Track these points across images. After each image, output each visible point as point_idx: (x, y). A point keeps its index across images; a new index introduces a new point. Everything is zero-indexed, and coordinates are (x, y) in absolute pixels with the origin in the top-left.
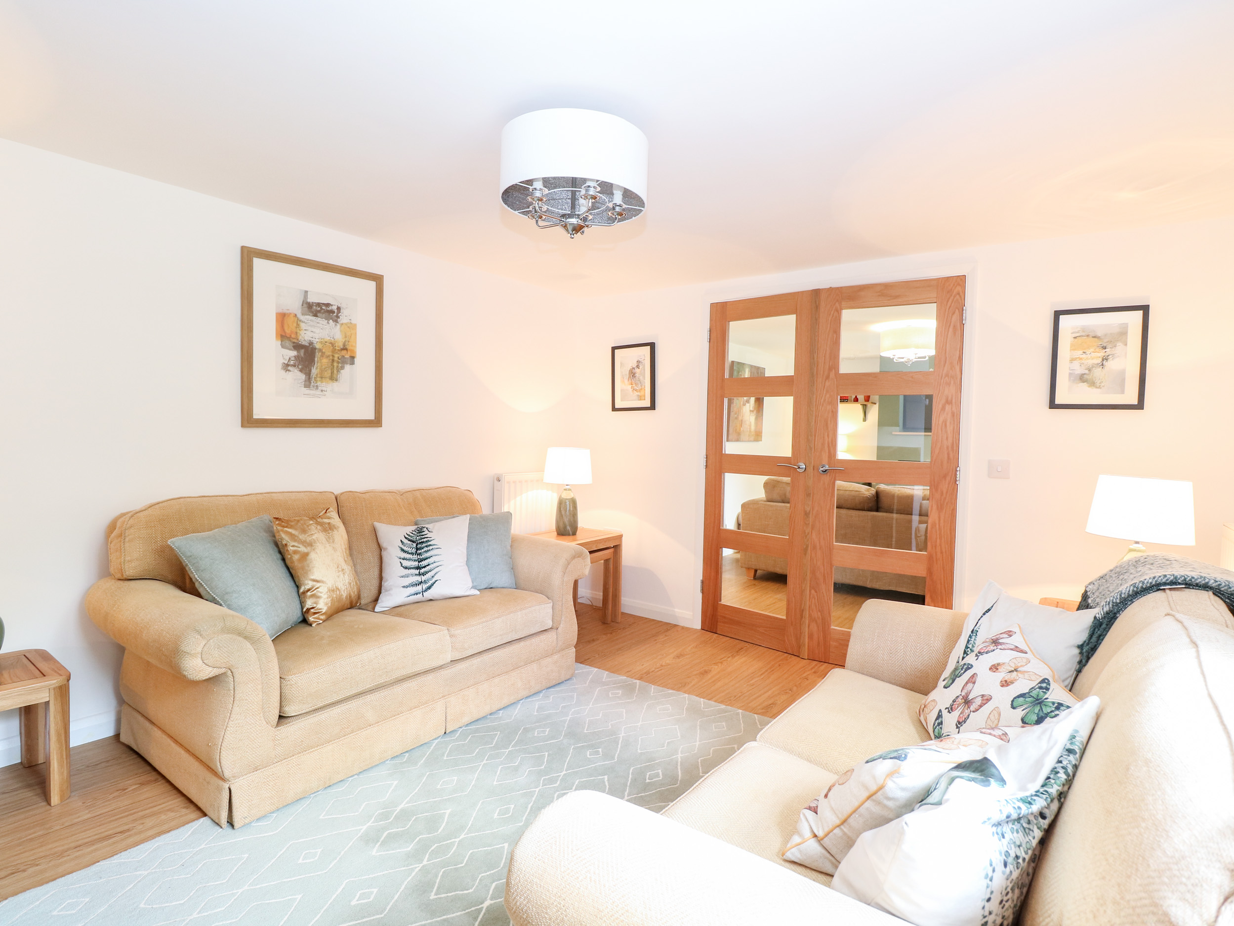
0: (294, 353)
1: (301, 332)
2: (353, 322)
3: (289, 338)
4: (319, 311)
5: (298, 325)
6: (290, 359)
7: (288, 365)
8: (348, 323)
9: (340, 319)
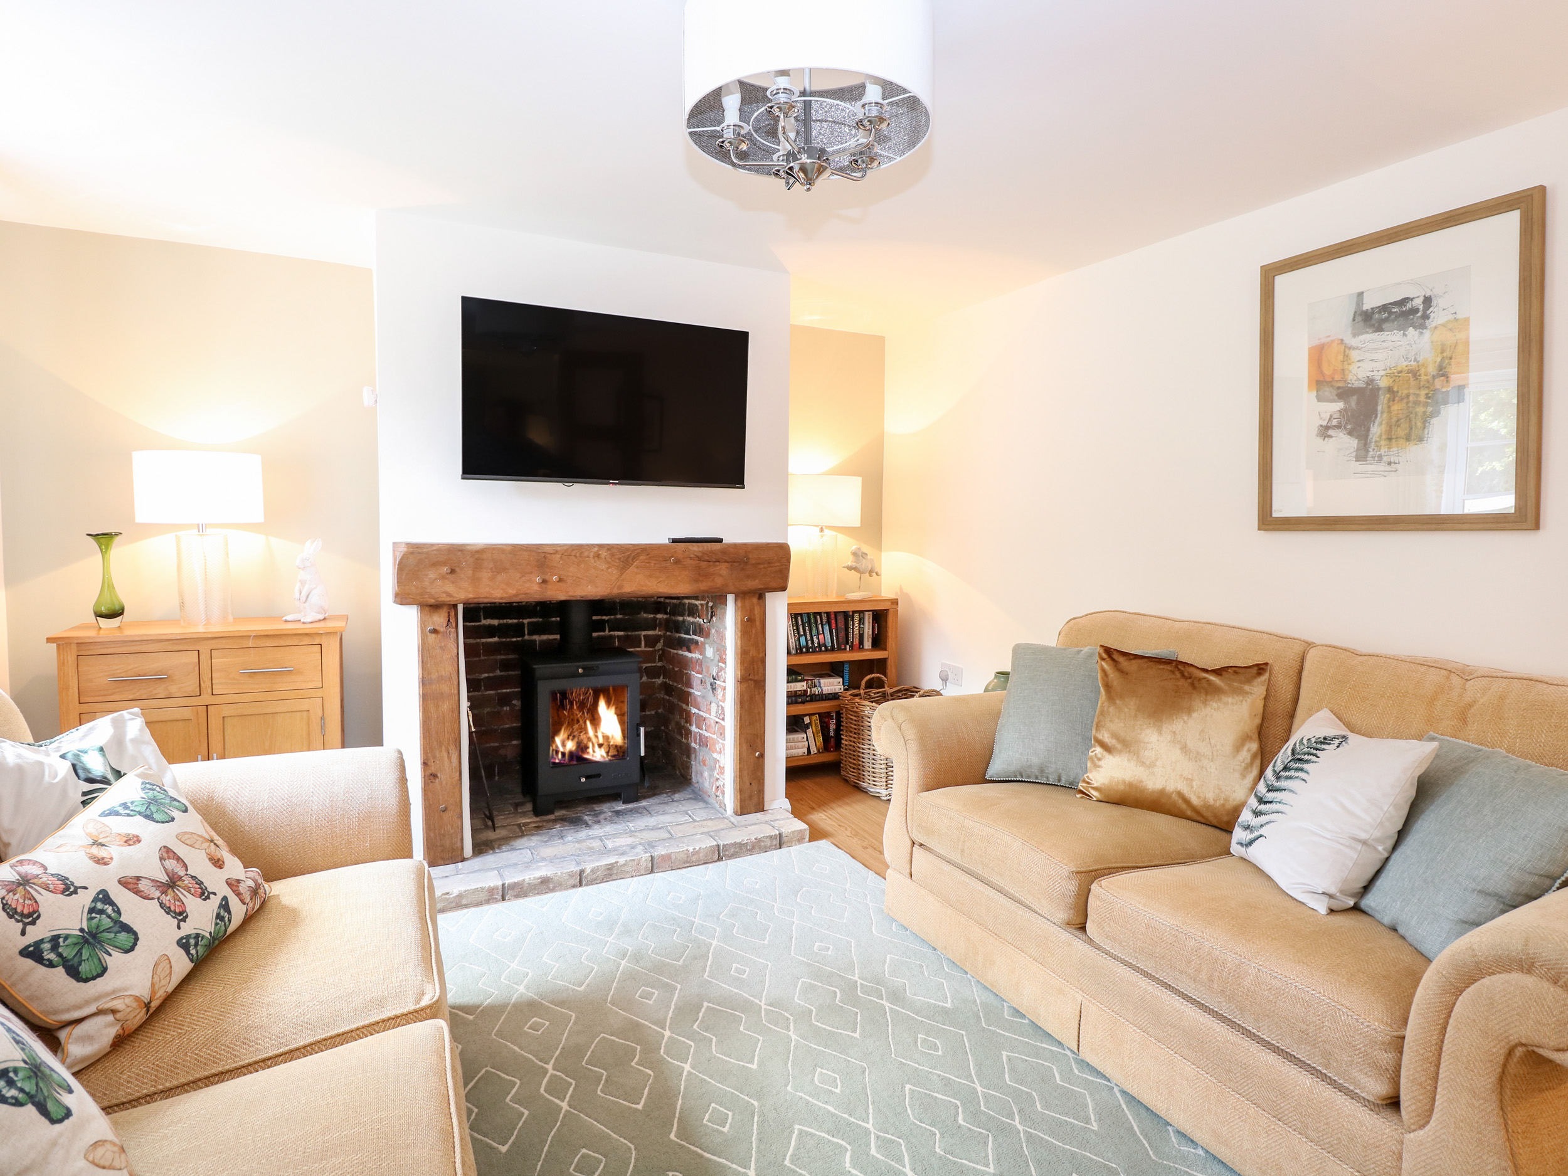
0: (1340, 405)
1: (1351, 368)
2: (1458, 316)
3: (1329, 383)
4: (1386, 320)
5: (1346, 357)
6: (1331, 416)
7: (1327, 428)
8: (1449, 321)
9: (1431, 320)
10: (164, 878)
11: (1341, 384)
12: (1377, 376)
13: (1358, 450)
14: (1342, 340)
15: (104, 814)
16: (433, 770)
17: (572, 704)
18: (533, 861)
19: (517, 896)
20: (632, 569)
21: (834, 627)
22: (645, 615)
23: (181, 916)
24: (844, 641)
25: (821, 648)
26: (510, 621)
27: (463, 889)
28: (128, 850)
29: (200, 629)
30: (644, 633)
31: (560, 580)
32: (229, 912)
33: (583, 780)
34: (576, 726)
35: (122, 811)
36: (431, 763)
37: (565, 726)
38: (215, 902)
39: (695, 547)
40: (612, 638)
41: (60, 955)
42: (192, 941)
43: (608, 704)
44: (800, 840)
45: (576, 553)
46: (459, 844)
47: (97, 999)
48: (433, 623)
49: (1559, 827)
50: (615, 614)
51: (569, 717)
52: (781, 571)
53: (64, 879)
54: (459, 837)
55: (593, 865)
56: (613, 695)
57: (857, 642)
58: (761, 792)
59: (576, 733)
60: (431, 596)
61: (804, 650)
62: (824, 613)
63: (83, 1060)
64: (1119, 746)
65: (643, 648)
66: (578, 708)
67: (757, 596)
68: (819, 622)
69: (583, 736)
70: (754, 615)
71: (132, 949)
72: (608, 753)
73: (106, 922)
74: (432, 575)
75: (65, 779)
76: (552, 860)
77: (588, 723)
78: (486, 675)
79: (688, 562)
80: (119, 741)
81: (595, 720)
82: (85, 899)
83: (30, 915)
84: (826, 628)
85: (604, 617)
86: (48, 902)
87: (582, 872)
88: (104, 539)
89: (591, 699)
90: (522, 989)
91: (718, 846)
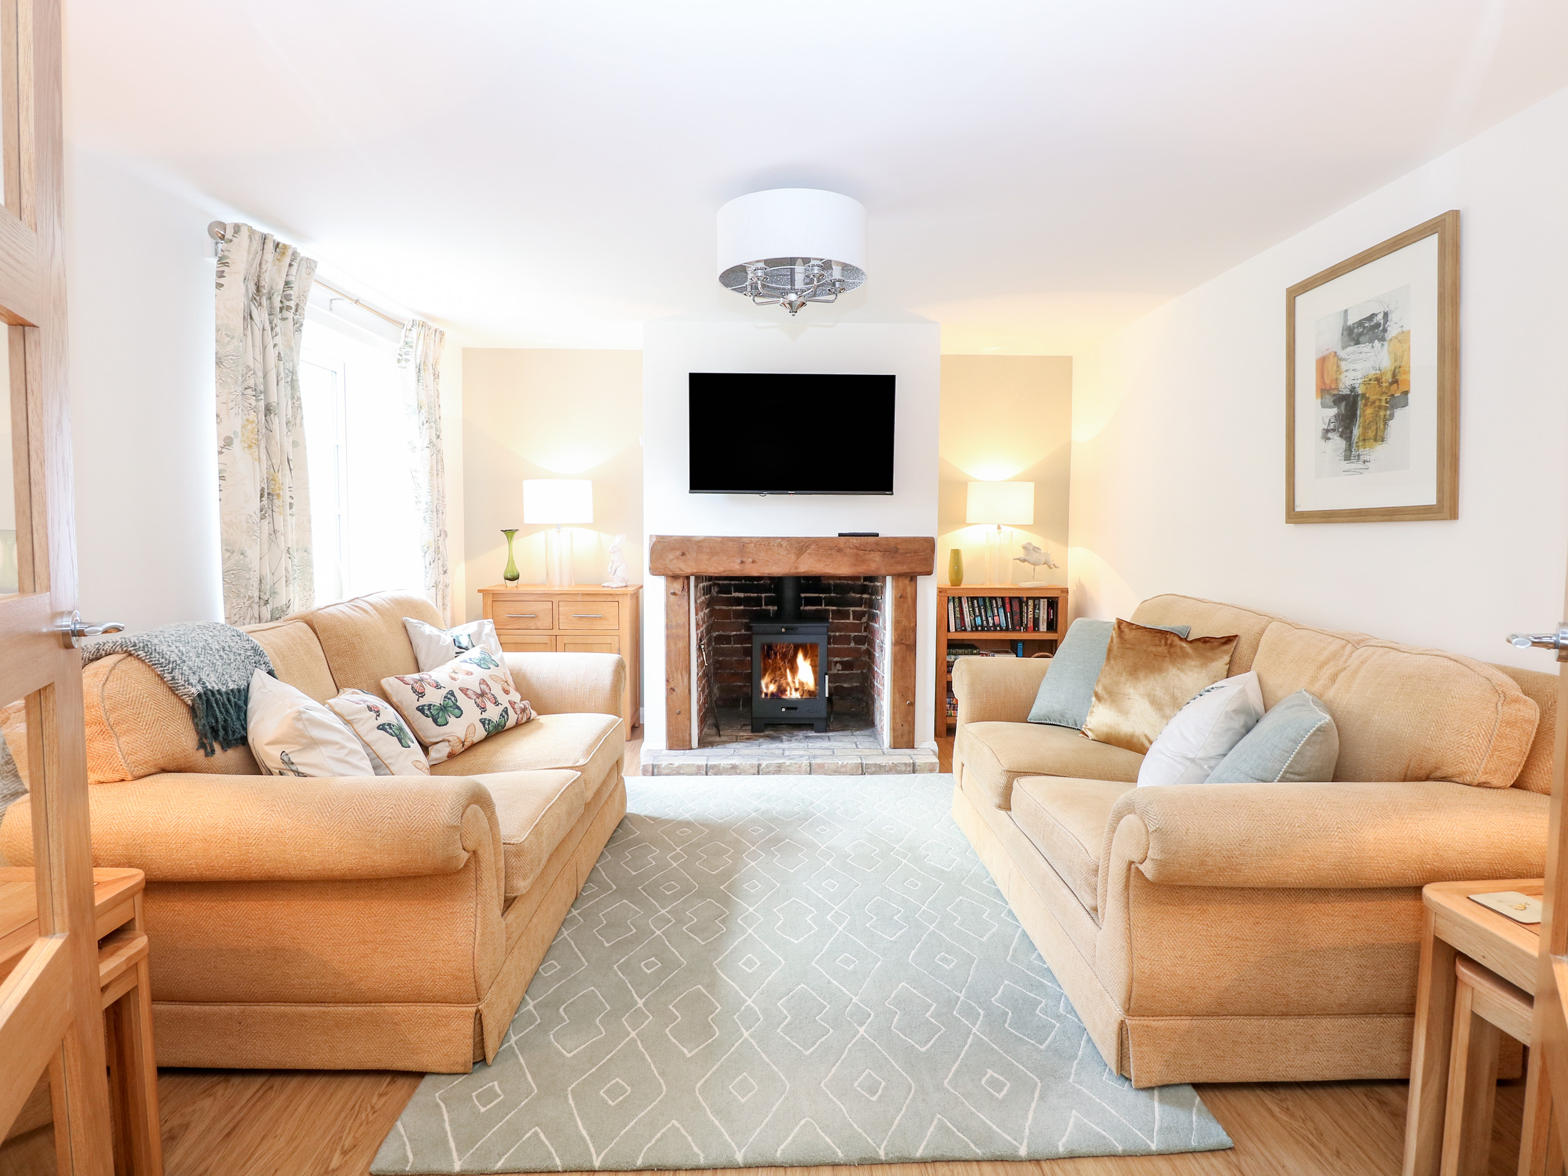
0: (1335, 410)
1: (1341, 377)
2: (1405, 329)
3: (1329, 390)
4: (1362, 333)
5: (1338, 367)
6: (1330, 420)
7: (1327, 431)
8: (1398, 333)
9: (1388, 333)
10: (479, 692)
11: (1335, 392)
12: (1357, 383)
13: (1346, 450)
14: (1336, 353)
15: (461, 662)
16: (672, 685)
17: (776, 654)
18: (733, 755)
19: (715, 774)
20: (806, 555)
21: (1008, 610)
22: (853, 595)
23: (483, 709)
24: (1017, 623)
25: (996, 627)
26: (752, 595)
27: (681, 763)
28: (466, 677)
29: (557, 588)
30: (852, 609)
31: (753, 562)
32: (508, 715)
33: (783, 710)
34: (778, 673)
35: (469, 661)
36: (671, 681)
37: (769, 671)
38: (501, 708)
39: (854, 540)
40: (827, 611)
41: (431, 713)
42: (487, 722)
43: (805, 656)
44: (932, 771)
45: (766, 543)
46: (688, 738)
47: (443, 734)
48: (674, 588)
49: (1272, 744)
50: (830, 593)
51: (773, 665)
52: (926, 559)
53: (437, 682)
54: (688, 733)
55: (767, 762)
56: (810, 651)
57: (1032, 625)
58: (912, 732)
59: (777, 679)
60: (670, 571)
61: (980, 628)
62: (1000, 597)
63: (436, 760)
64: (1106, 696)
65: (851, 620)
66: (781, 658)
67: (909, 579)
68: (995, 605)
69: (783, 681)
70: (906, 593)
71: (459, 717)
72: (802, 696)
73: (451, 704)
74: (671, 556)
75: (449, 644)
76: (743, 756)
77: (788, 671)
78: (735, 633)
79: (848, 551)
80: (479, 633)
81: (794, 669)
82: (444, 692)
83: (421, 693)
84: (1001, 611)
85: (821, 595)
86: (429, 690)
87: (759, 765)
88: (509, 533)
89: (791, 652)
90: (687, 815)
91: (862, 764)
